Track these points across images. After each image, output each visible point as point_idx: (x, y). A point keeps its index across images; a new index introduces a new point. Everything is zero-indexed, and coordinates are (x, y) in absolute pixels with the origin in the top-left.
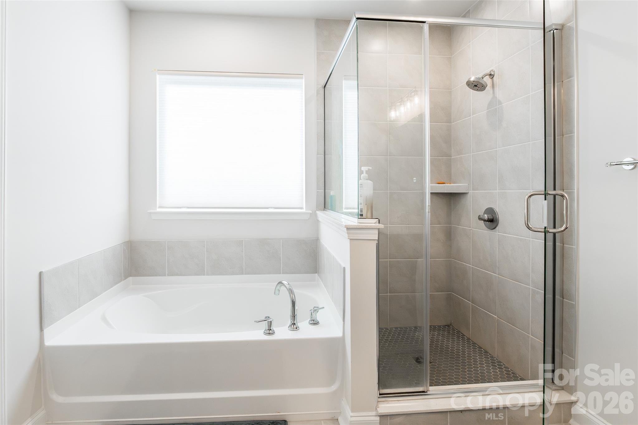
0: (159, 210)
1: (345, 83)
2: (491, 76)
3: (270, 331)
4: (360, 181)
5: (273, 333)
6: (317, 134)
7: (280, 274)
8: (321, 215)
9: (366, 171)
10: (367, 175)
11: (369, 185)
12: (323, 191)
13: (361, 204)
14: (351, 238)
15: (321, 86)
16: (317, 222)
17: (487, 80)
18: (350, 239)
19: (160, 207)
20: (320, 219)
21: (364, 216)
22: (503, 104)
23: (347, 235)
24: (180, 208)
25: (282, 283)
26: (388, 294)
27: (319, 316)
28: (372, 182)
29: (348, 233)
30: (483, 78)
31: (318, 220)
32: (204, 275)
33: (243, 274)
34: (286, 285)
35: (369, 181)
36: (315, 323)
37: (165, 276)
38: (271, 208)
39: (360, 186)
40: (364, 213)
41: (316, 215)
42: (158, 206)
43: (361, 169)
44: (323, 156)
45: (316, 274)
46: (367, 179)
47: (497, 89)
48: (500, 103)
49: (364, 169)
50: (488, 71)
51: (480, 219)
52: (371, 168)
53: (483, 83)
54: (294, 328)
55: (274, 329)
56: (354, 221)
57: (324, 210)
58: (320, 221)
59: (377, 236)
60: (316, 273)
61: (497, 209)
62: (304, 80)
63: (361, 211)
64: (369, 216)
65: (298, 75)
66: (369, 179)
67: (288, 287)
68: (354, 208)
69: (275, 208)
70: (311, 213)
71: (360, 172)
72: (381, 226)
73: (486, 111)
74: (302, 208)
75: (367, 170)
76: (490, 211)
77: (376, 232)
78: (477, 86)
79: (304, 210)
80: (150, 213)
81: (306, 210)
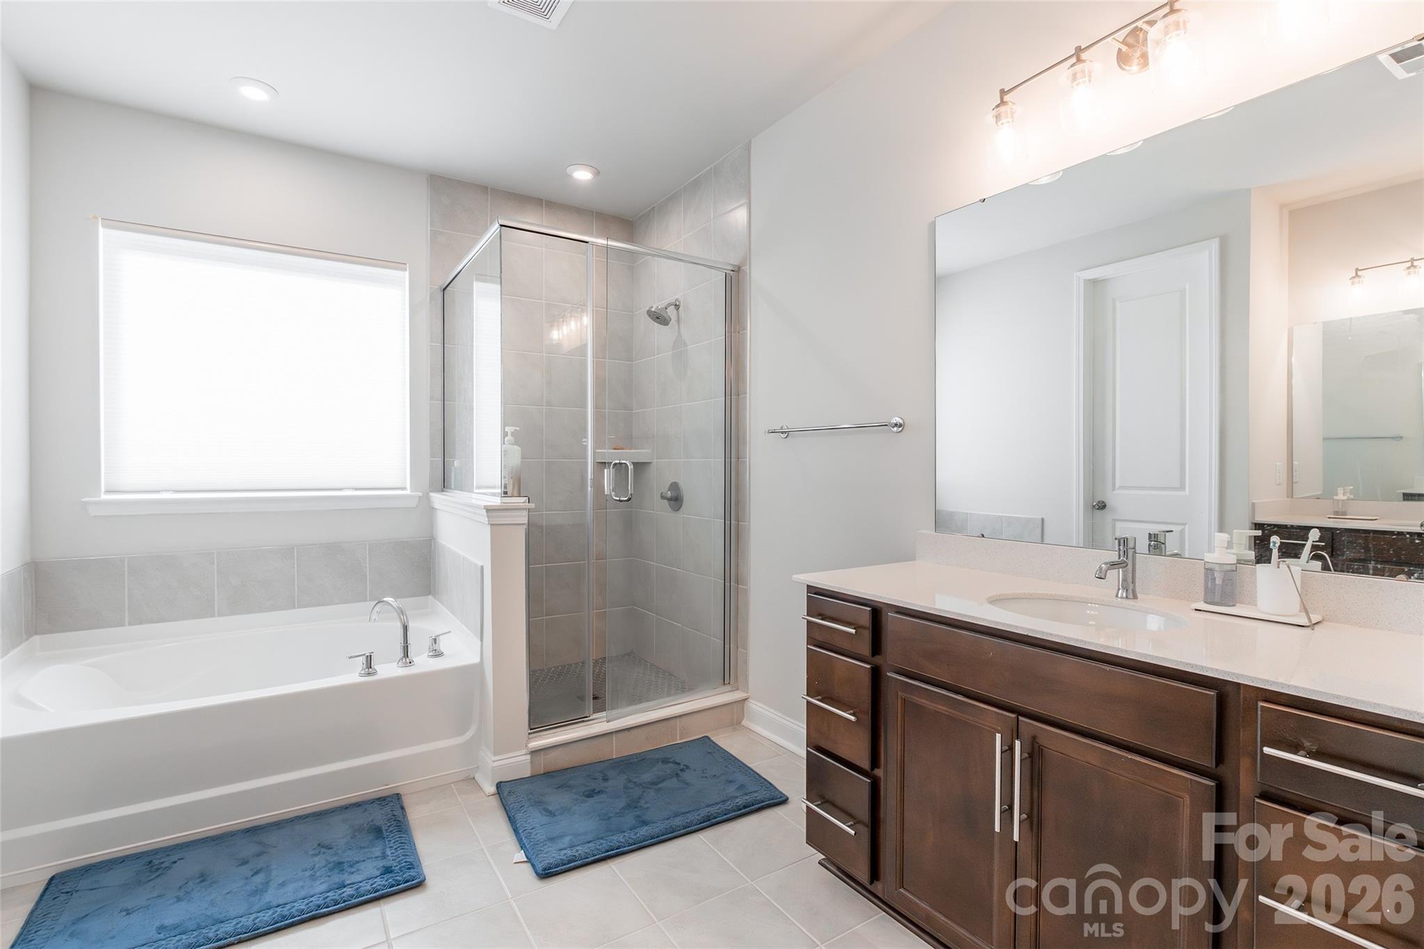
0: (104, 497)
1: (478, 286)
2: (677, 307)
3: (370, 670)
4: (504, 446)
5: (375, 673)
6: (431, 366)
7: (366, 601)
8: (438, 499)
9: (512, 433)
10: (512, 438)
11: (516, 452)
12: (442, 459)
13: (505, 477)
14: (492, 523)
15: (437, 287)
16: (429, 512)
17: (671, 312)
18: (491, 525)
19: (108, 492)
20: (436, 506)
21: (509, 494)
22: (689, 347)
23: (487, 519)
24: (158, 492)
25: (383, 601)
26: (545, 618)
27: (443, 645)
28: (520, 448)
29: (488, 517)
30: (666, 309)
31: (433, 508)
32: (213, 616)
33: (294, 607)
34: (392, 603)
35: (516, 447)
36: (437, 654)
37: (122, 625)
38: (349, 489)
39: (504, 453)
40: (509, 490)
41: (428, 499)
42: (103, 490)
43: (504, 429)
44: (440, 403)
45: (430, 597)
46: (513, 444)
47: (682, 326)
48: (685, 345)
49: (509, 429)
50: (672, 300)
51: (663, 497)
52: (518, 429)
53: (666, 317)
54: (406, 663)
55: (376, 667)
56: (497, 501)
57: (443, 491)
58: (437, 507)
59: (527, 519)
60: (430, 594)
61: (681, 484)
62: (407, 274)
63: (505, 487)
64: (516, 494)
65: (399, 265)
66: (516, 443)
67: (395, 606)
68: (494, 487)
69: (356, 489)
70: (420, 497)
71: (505, 435)
72: (532, 505)
73: (671, 353)
74: (404, 489)
75: (513, 431)
76: (675, 486)
77: (525, 513)
78: (659, 318)
79: (408, 492)
80: (86, 503)
81: (411, 492)
